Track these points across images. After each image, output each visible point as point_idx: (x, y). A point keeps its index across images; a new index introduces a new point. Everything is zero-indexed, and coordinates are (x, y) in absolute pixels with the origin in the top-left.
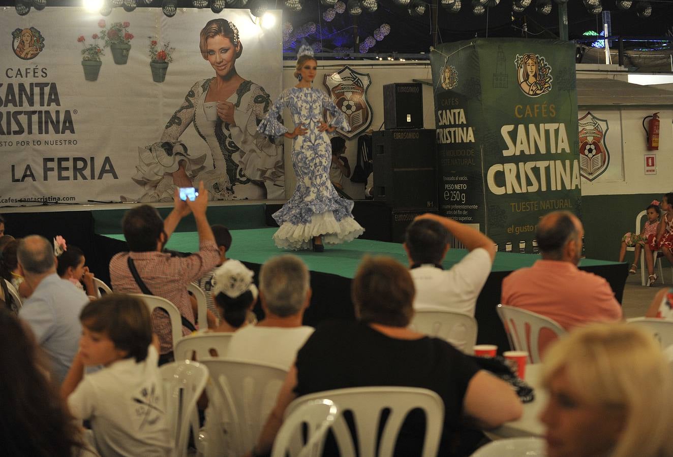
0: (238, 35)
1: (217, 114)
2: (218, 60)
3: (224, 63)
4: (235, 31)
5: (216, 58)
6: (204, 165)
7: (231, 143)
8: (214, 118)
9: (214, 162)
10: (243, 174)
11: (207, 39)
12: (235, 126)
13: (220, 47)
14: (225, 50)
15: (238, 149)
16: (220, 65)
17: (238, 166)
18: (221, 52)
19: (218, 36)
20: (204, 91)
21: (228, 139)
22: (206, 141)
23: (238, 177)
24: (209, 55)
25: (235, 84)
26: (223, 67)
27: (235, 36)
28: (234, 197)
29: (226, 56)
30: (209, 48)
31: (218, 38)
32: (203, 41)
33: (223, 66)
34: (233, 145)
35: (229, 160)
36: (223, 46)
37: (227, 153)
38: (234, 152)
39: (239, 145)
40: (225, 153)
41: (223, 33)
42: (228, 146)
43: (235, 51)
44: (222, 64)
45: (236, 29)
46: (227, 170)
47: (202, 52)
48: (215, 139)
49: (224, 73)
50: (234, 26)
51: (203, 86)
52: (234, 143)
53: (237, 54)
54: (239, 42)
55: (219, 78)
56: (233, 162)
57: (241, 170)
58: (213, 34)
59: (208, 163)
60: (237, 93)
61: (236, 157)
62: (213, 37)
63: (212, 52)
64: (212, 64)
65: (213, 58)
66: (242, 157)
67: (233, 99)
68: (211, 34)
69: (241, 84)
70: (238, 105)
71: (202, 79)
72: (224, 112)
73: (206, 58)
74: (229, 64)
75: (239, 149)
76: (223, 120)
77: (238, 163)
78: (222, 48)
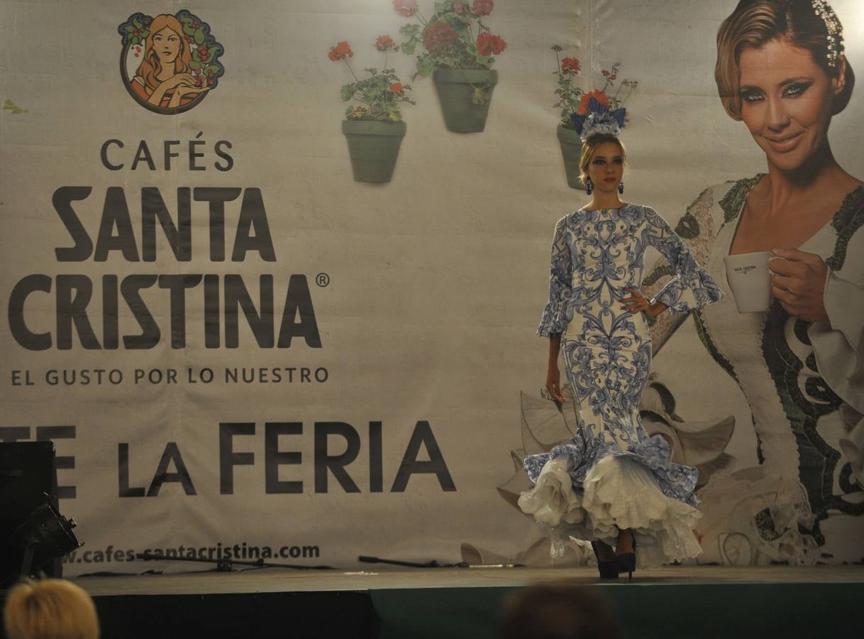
0: (839, 39)
1: (771, 294)
2: (775, 121)
3: (794, 127)
4: (832, 26)
5: (768, 110)
6: (726, 451)
7: (813, 383)
8: (762, 304)
9: (760, 442)
10: (852, 481)
11: (738, 52)
12: (827, 328)
13: (783, 79)
14: (795, 88)
15: (834, 402)
16: (780, 136)
17: (836, 456)
18: (785, 95)
19: (775, 40)
20: (728, 219)
21: (806, 371)
22: (733, 374)
23: (837, 490)
24: (745, 103)
25: (828, 196)
26: (790, 143)
27: (828, 43)
28: (824, 556)
29: (800, 106)
30: (747, 80)
31: (775, 49)
32: (725, 59)
33: (790, 138)
34: (821, 389)
35: (807, 437)
36: (790, 75)
37: (801, 415)
38: (824, 411)
39: (841, 390)
40: (794, 416)
41: (790, 33)
42: (804, 392)
43: (829, 90)
44: (785, 132)
45: (835, 18)
46: (800, 468)
47: (723, 93)
48: (763, 370)
49: (792, 160)
50: (828, 9)
51: (726, 203)
52: (824, 385)
53: (837, 100)
54: (842, 61)
55: (776, 180)
56: (820, 443)
57: (847, 470)
58: (759, 35)
59: (741, 446)
60: (834, 225)
61: (830, 429)
62: (758, 45)
63: (754, 94)
64: (756, 133)
65: (757, 113)
66: (849, 429)
67: (822, 243)
68: (753, 36)
69: (849, 196)
70: (837, 261)
71: (720, 180)
72: (794, 283)
73: (735, 112)
74: (810, 134)
75: (840, 401)
76: (791, 310)
77: (837, 448)
78: (782, 84)
